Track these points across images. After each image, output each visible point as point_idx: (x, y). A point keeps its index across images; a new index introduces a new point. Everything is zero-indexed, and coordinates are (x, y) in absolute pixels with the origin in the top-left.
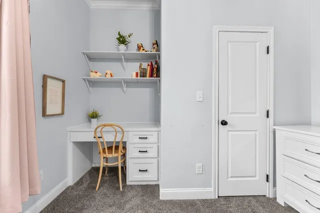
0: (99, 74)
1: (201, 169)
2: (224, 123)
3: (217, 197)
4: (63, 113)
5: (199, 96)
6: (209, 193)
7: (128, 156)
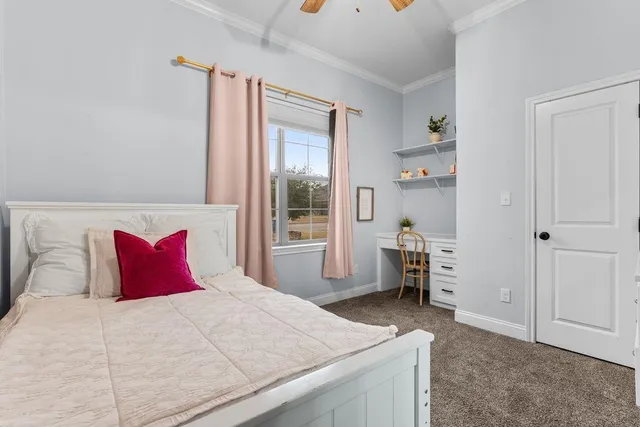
0: (410, 174)
1: (508, 297)
2: (545, 236)
3: (532, 341)
4: (372, 219)
5: (505, 198)
6: (520, 332)
7: (431, 270)
